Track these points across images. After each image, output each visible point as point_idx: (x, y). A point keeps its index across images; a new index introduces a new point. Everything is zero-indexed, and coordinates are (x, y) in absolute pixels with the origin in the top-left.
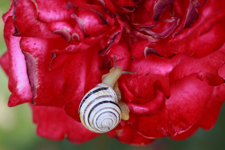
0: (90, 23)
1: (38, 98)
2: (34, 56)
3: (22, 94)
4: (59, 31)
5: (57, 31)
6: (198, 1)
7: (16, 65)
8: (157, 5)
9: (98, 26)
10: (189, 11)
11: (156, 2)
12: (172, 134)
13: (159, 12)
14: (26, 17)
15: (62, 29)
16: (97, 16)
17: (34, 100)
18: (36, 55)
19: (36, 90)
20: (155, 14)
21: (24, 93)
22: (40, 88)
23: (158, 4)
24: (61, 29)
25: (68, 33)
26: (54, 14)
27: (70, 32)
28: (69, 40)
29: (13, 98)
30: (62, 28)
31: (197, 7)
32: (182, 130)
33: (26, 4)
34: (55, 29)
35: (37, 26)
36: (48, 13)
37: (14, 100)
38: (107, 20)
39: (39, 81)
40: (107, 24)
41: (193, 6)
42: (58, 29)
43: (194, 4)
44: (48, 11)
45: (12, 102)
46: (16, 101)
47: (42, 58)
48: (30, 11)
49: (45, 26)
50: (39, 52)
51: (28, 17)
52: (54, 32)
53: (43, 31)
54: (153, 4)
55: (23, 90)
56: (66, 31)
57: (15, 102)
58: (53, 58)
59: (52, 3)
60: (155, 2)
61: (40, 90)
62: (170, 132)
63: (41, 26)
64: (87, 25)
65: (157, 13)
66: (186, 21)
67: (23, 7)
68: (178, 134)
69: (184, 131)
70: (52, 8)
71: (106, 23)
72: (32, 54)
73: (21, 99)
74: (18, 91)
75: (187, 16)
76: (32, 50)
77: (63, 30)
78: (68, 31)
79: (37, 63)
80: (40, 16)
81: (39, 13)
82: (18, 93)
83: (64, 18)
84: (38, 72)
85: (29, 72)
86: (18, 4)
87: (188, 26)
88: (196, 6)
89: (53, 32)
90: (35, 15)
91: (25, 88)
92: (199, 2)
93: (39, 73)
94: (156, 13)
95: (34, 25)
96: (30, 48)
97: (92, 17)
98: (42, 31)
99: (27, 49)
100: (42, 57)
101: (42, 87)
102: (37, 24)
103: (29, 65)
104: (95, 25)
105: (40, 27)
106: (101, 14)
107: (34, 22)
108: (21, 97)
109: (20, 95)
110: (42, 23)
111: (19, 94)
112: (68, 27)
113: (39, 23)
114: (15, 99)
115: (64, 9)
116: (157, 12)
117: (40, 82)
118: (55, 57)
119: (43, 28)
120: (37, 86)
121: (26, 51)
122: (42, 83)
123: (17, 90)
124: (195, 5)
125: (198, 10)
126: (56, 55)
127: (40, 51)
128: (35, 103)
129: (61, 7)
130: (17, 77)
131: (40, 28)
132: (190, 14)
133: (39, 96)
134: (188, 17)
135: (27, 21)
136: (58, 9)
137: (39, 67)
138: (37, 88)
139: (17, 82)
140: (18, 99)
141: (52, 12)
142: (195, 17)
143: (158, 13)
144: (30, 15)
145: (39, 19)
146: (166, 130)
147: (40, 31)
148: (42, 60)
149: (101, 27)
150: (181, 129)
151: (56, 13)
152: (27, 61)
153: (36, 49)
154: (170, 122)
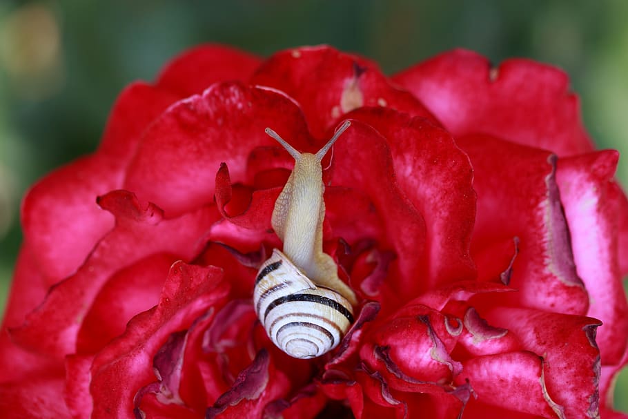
0: (417, 351)
1: (543, 173)
2: (555, 277)
3: (586, 185)
4: (492, 336)
5: (499, 337)
6: (157, 397)
7: (601, 251)
8: (260, 386)
9: (398, 343)
10: (178, 372)
11: (261, 394)
12: (217, 93)
13: (256, 371)
14: (569, 366)
15: (486, 341)
16: (401, 366)
17: (553, 168)
18: (549, 279)
19: (548, 194)
20: (264, 367)
21: (580, 186)
22: (538, 201)
23: (257, 389)
24: (489, 342)
25: (471, 332)
26: (503, 374)
27: (468, 335)
28: (468, 315)
29: (606, 172)
30: (487, 344)
31: (160, 382)
32: (189, 104)
33: (569, 397)
34: (501, 340)
35: (544, 343)
36: (517, 376)
37: (604, 167)
38: (377, 356)
39: (541, 218)
40: (376, 346)
41: (168, 384)
42: (495, 340)
43: (167, 388)
44: (517, 380)
45: (608, 164)
46: (600, 167)
47: (536, 271)
48: (560, 380)
49: (525, 341)
50: (543, 286)
51: (563, 365)
52: (504, 334)
53: (529, 329)
54: (269, 388)
55: (583, 193)
56: (475, 336)
57: (601, 163)
58: (507, 271)
59: (509, 397)
60: (264, 394)
61: (538, 194)
62: (222, 98)
63: (534, 342)
64: (424, 346)
65: (259, 368)
66: (184, 348)
67: (575, 390)
68: (201, 93)
69: (186, 101)
70: (510, 387)
71: (379, 351)
72: (560, 282)
73: (587, 170)
74: (595, 189)
75: (181, 361)
76: (560, 292)
77: (483, 339)
78: (472, 336)
79: (547, 261)
80: (537, 369)
81: (539, 375)
82: (594, 186)
83: (479, 365)
84: (544, 240)
85: (566, 238)
86: (587, 397)
87: (176, 337)
88: (161, 386)
89: (507, 332)
90: (547, 370)
91: (579, 198)
92: (155, 395)
93: (541, 236)
94: (261, 369)
95: (550, 346)
96: (565, 296)
97: (412, 364)
98: (532, 331)
99: (572, 293)
100: (536, 275)
101: (532, 201)
102: (544, 347)
103: (565, 256)
104: (404, 346)
105: (536, 340)
106: (391, 371)
107: (549, 354)
108: (587, 175)
109: (589, 180)
110: (532, 351)
111: (592, 184)
112: (472, 346)
113: (539, 349)
114: (601, 170)
115: (481, 384)
116: (259, 372)
117: (539, 213)
118: (503, 273)
119: (530, 338)
120: (546, 204)
121: (575, 287)
122: (535, 210)
123: (597, 192)
124: (164, 387)
125: (155, 377)
126: (500, 278)
127: (539, 289)
128: (549, 160)
129: (489, 388)
130: (598, 222)
131: (537, 338)
132: (174, 365)
133: (540, 179)
134: (178, 359)
135: (567, 355)
136: (495, 385)
137: (543, 250)
138: (544, 199)
139: (598, 210)
140: (595, 170)
141: (510, 379)
142: (161, 360)
143: (257, 368)
144: (560, 371)
145: (539, 360)
146: (231, 102)
147: (536, 331)
148: (536, 267)
149: (391, 341)
150: (192, 107)
151: (498, 376)
152: (570, 263)
153: (549, 294)
154: (220, 121)
